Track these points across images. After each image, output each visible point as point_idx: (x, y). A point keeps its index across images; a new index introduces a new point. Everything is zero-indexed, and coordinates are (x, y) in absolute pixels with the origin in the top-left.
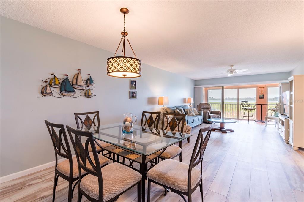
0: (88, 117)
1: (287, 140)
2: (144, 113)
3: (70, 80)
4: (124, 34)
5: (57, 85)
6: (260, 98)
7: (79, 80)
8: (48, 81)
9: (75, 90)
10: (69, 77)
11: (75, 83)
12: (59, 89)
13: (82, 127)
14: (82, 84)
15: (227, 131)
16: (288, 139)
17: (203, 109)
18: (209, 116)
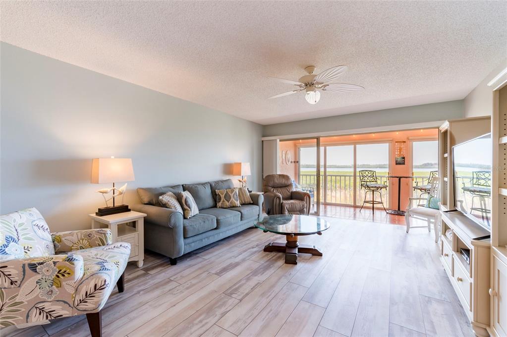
1: (484, 326)
6: (397, 164)
16: (489, 325)
17: (273, 187)
18: (280, 204)
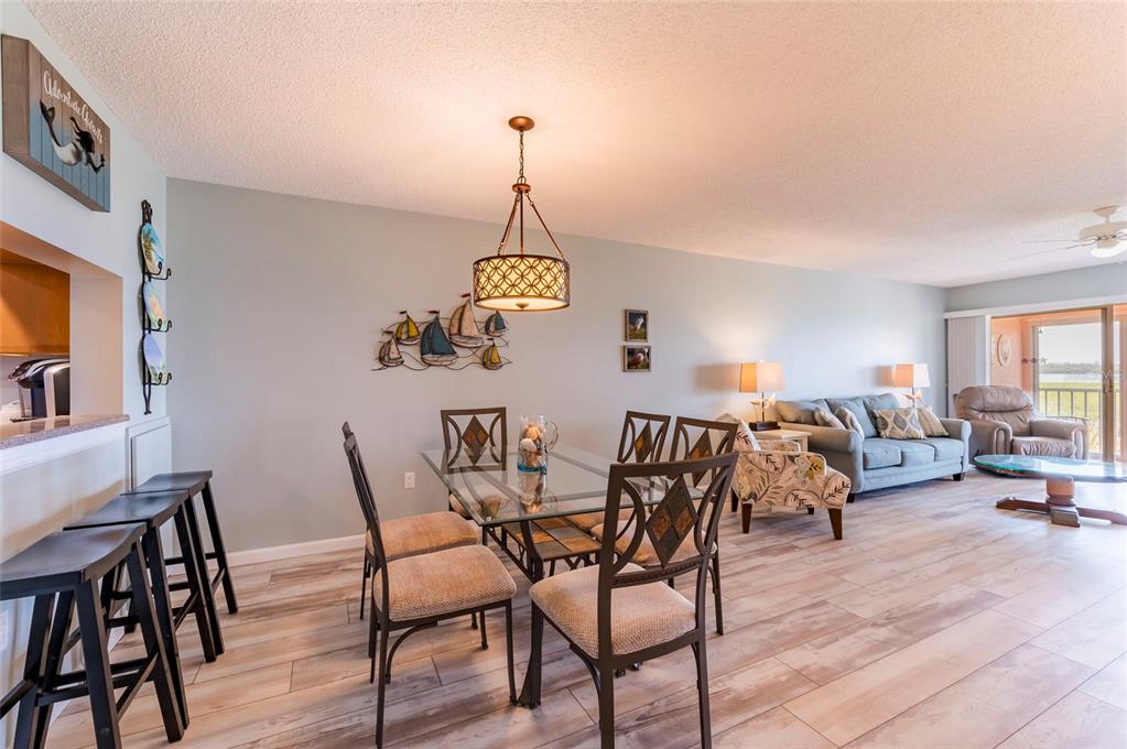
0: (475, 422)
2: (630, 415)
3: (444, 324)
4: (521, 189)
5: (414, 338)
7: (465, 324)
8: (394, 329)
9: (456, 349)
10: (441, 315)
11: (455, 330)
12: (417, 349)
13: (459, 447)
14: (475, 332)
15: (1081, 519)
17: (983, 411)
18: (1008, 444)
